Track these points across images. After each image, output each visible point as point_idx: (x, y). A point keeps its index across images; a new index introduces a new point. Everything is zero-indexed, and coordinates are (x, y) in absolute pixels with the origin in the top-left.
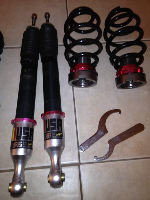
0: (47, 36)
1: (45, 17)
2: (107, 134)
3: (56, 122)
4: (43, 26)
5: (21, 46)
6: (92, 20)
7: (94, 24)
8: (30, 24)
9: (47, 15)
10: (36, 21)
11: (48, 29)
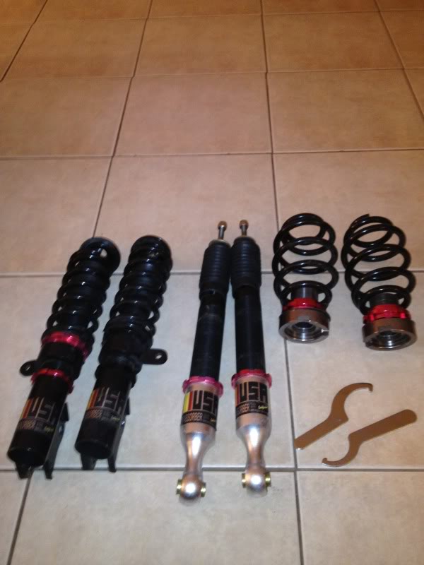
0: (244, 255)
1: (241, 227)
2: (347, 423)
3: (259, 388)
4: (238, 241)
5: (200, 271)
6: (321, 234)
7: (325, 241)
8: (215, 237)
9: (244, 226)
10: (226, 232)
11: (245, 245)
